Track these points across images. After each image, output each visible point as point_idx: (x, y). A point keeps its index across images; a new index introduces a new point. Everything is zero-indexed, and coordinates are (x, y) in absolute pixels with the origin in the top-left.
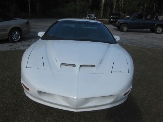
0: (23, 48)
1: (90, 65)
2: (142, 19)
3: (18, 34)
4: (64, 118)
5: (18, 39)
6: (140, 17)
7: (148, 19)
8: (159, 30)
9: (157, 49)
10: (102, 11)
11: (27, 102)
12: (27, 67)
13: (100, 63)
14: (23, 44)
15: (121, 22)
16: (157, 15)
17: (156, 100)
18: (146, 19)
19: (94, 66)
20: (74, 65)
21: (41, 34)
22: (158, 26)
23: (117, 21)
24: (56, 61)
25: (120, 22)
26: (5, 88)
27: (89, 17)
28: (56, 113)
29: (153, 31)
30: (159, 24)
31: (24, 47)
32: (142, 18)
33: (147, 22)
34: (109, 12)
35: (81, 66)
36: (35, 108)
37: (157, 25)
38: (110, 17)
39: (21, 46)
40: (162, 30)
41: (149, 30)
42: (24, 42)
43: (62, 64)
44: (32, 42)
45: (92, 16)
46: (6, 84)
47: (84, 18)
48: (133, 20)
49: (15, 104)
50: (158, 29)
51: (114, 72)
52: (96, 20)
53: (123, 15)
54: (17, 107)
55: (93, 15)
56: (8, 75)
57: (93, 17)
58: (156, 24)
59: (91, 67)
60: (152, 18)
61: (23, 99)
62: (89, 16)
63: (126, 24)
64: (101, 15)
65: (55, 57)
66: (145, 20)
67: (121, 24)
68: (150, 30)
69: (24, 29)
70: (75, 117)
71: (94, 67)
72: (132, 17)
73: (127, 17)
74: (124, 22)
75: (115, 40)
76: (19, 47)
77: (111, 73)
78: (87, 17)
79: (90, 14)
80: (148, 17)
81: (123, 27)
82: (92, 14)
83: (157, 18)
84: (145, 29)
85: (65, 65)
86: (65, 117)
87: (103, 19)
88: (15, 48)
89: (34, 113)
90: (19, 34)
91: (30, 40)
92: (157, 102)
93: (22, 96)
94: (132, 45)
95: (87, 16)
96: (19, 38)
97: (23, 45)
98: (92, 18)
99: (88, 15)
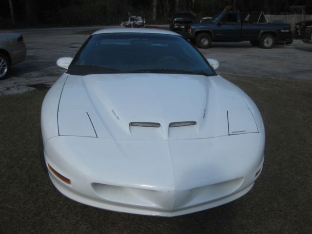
0: (18, 91)
1: (188, 122)
2: (235, 23)
3: (2, 64)
4: (141, 230)
5: (4, 74)
6: (231, 18)
7: (246, 22)
8: (267, 42)
9: (273, 78)
10: (155, 10)
11: (58, 205)
12: (59, 135)
13: (204, 117)
14: (15, 83)
15: (197, 30)
16: (262, 14)
17: (299, 178)
18: (243, 22)
19: (194, 123)
20: (157, 125)
21: (64, 62)
22: (266, 34)
23: (189, 28)
24: (118, 118)
25: (194, 29)
26: (4, 179)
27: (132, 23)
28: (123, 222)
29: (257, 43)
30: (267, 31)
31: (19, 88)
32: (236, 20)
33: (245, 27)
34: (168, 10)
35: (172, 125)
36: (78, 216)
37: (264, 33)
38: (173, 19)
39: (13, 87)
40: (273, 42)
41: (249, 42)
42: (16, 79)
43: (131, 124)
44: (33, 78)
45: (137, 20)
46: (4, 170)
47: (123, 24)
48: (219, 25)
49: (34, 212)
50: (265, 41)
51: (233, 133)
52: (146, 27)
53: (195, 15)
54: (39, 218)
55: (139, 18)
56: (2, 149)
57: (140, 21)
58: (262, 31)
59: (189, 125)
60: (253, 20)
61: (47, 199)
62: (132, 20)
63: (207, 33)
64: (154, 18)
65: (113, 111)
66: (242, 25)
67: (198, 33)
68: (251, 42)
69: (14, 53)
70: (162, 226)
71: (195, 126)
72: (216, 19)
73: (205, 18)
74: (202, 30)
75: (211, 68)
76: (8, 89)
77: (229, 135)
78: (129, 22)
79: (134, 17)
80: (247, 19)
81: (202, 38)
82: (137, 16)
83: (263, 20)
84: (242, 41)
85: (137, 126)
86: (142, 227)
87: (158, 24)
88: (2, 92)
89: (78, 225)
90: (5, 63)
91: (28, 74)
92: (302, 181)
93: (43, 193)
94: (226, 73)
95: (128, 20)
96: (6, 70)
97: (16, 85)
98: (139, 24)
99: (129, 18)
